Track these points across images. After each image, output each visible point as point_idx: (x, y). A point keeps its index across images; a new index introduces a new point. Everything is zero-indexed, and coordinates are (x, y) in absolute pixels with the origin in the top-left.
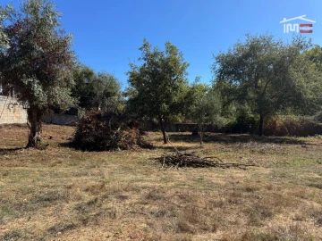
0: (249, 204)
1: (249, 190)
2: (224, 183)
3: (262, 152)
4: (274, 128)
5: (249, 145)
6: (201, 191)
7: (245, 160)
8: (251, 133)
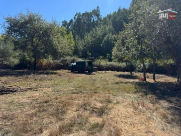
0: (51, 110)
1: (46, 102)
2: (29, 101)
3: (41, 80)
4: (42, 66)
5: (31, 76)
6: (16, 110)
7: (33, 85)
8: (29, 69)
